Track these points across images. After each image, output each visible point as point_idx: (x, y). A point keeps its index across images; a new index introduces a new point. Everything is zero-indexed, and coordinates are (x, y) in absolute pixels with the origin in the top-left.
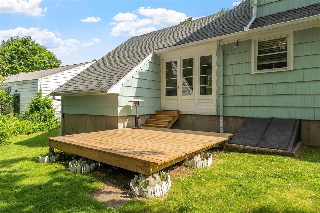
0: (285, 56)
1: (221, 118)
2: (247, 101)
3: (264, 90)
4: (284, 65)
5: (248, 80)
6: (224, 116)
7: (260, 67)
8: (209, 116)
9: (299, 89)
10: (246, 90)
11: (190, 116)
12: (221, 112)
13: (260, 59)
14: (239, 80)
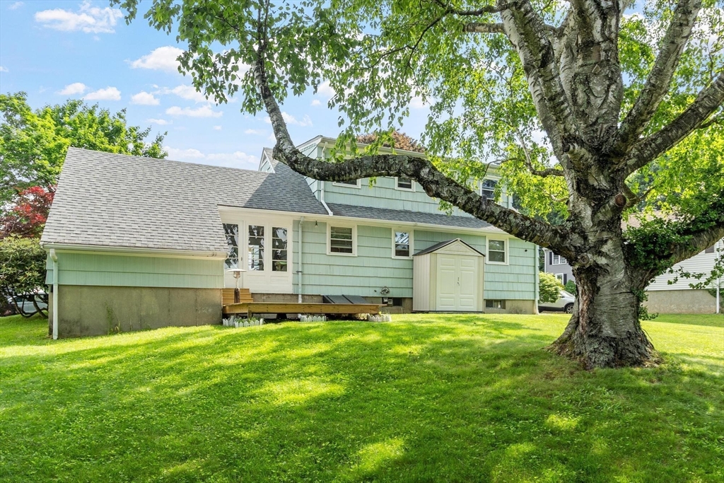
0: (350, 243)
1: (300, 296)
2: (323, 280)
3: (336, 271)
4: (350, 251)
5: (323, 260)
6: (302, 295)
7: (333, 250)
8: (283, 295)
9: (360, 272)
10: (322, 270)
11: (259, 295)
12: (300, 290)
13: (333, 242)
14: (316, 259)
